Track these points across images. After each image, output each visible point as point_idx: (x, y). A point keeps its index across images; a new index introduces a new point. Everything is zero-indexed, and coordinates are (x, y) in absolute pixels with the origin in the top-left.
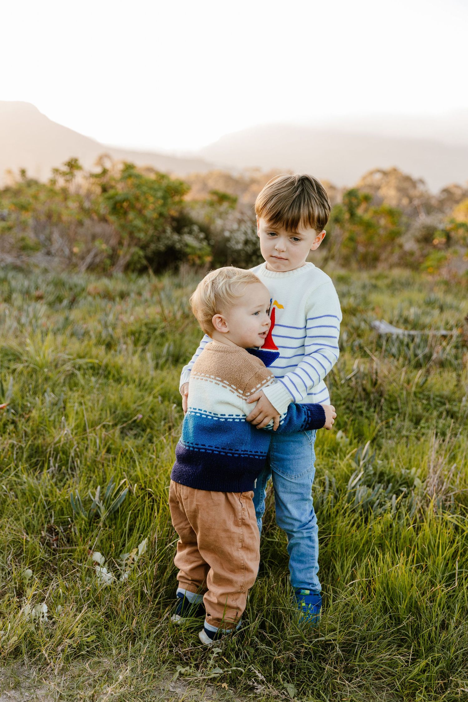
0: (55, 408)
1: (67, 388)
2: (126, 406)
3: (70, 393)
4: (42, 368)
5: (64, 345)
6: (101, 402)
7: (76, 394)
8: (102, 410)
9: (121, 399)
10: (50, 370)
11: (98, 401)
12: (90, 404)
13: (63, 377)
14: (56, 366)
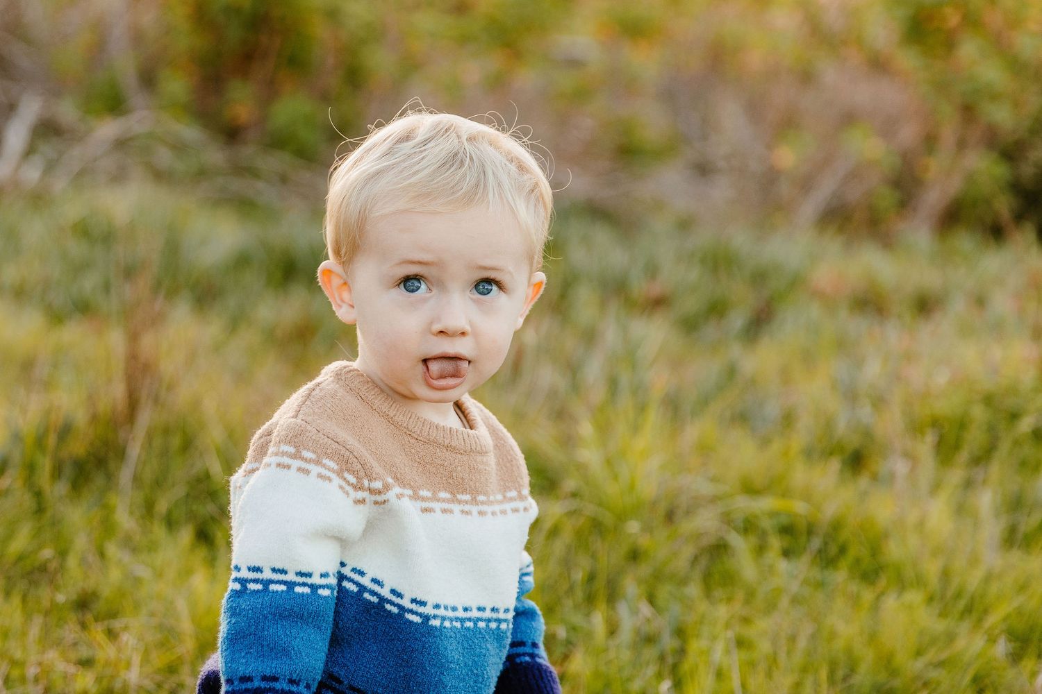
0: (650, 653)
1: (694, 590)
2: (887, 662)
3: (702, 606)
4: (622, 518)
5: (705, 450)
6: (802, 643)
7: (722, 612)
8: (804, 670)
9: (872, 637)
10: (648, 528)
11: (793, 639)
12: (764, 647)
13: (688, 552)
14: (670, 517)
